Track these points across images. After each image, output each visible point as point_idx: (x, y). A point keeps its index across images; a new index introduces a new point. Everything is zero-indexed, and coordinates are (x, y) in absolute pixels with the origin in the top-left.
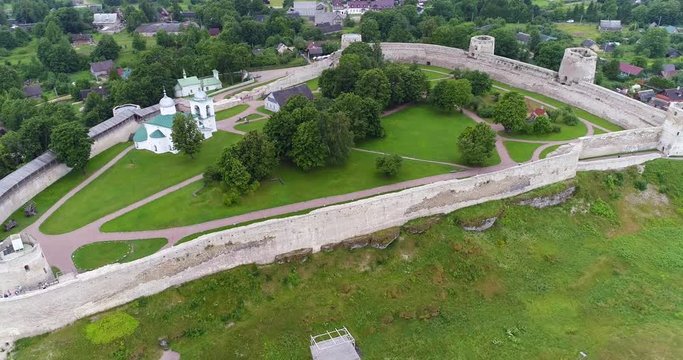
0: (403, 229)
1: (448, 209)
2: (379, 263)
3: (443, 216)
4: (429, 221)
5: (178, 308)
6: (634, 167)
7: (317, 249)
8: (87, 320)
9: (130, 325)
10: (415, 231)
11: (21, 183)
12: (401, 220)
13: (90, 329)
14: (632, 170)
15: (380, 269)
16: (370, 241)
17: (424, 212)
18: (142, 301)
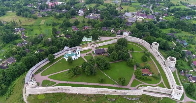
0: (95, 95)
1: (106, 94)
2: (87, 100)
3: (104, 95)
4: (100, 95)
5: (52, 97)
6: (160, 98)
7: (77, 94)
8: (38, 94)
9: (44, 97)
10: (97, 96)
11: (41, 64)
12: (95, 93)
13: (38, 96)
14: (159, 98)
15: (87, 101)
16: (87, 95)
17: (100, 93)
18: (47, 94)
